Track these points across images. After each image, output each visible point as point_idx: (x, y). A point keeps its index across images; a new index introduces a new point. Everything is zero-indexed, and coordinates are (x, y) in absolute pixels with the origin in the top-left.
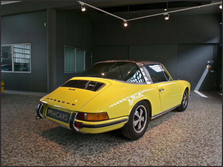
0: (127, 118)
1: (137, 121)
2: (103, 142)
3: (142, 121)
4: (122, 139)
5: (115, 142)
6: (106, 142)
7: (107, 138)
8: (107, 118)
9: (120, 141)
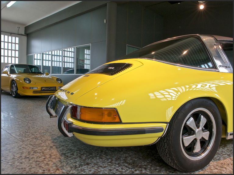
0: (164, 126)
1: (191, 138)
2: (126, 165)
3: (202, 138)
4: (160, 166)
5: (145, 169)
6: (130, 166)
7: (136, 160)
8: (117, 120)
9: (156, 169)
